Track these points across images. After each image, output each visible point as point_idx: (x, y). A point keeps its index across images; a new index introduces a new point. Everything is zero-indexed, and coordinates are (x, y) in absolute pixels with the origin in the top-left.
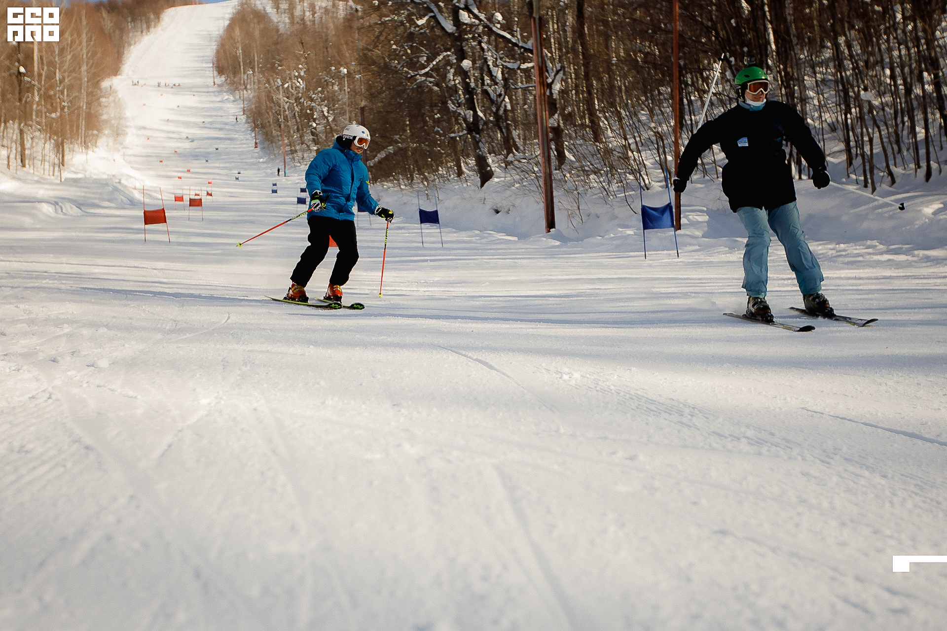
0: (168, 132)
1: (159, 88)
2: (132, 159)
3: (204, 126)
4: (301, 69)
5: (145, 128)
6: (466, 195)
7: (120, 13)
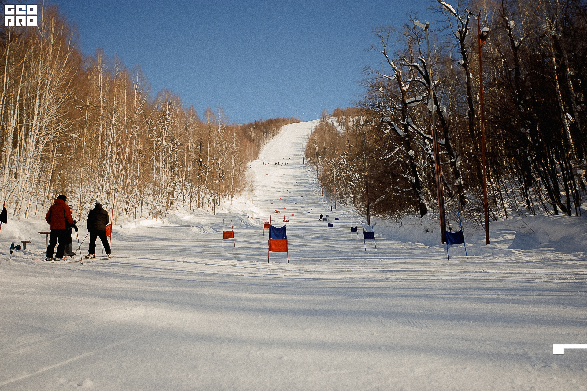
0: (278, 188)
1: (276, 166)
2: (258, 202)
3: (296, 184)
4: (345, 154)
5: (266, 186)
6: (414, 223)
7: (259, 128)
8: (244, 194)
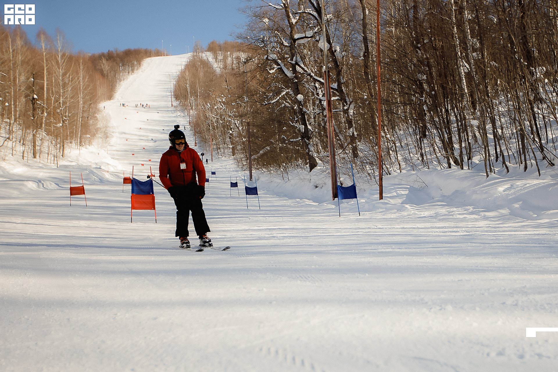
0: (140, 136)
1: (136, 108)
2: (115, 152)
3: (163, 132)
4: (223, 97)
5: (125, 133)
7: (114, 60)
8: (97, 142)
